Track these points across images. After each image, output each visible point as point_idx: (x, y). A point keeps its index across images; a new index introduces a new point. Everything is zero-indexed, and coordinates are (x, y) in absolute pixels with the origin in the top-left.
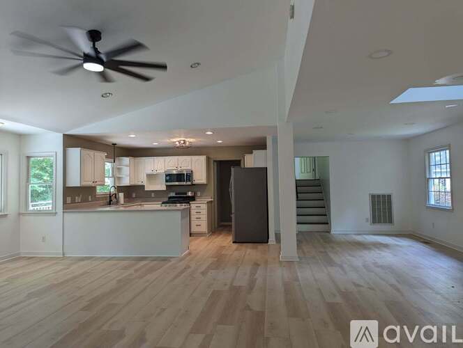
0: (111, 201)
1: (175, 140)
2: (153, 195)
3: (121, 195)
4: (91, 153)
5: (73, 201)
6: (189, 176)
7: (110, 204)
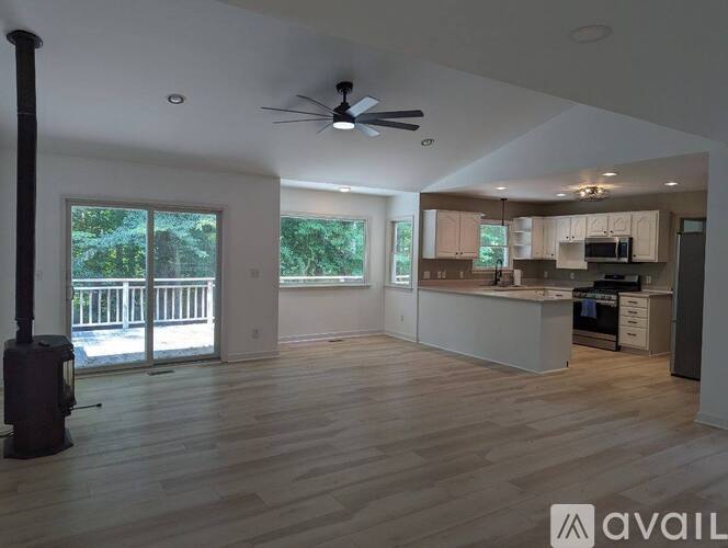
0: (497, 280)
1: (577, 188)
2: (572, 276)
3: (518, 273)
4: (455, 215)
5: (434, 277)
6: (626, 248)
7: (496, 284)
